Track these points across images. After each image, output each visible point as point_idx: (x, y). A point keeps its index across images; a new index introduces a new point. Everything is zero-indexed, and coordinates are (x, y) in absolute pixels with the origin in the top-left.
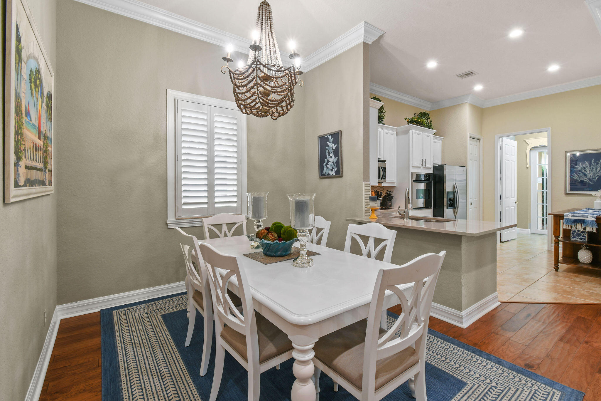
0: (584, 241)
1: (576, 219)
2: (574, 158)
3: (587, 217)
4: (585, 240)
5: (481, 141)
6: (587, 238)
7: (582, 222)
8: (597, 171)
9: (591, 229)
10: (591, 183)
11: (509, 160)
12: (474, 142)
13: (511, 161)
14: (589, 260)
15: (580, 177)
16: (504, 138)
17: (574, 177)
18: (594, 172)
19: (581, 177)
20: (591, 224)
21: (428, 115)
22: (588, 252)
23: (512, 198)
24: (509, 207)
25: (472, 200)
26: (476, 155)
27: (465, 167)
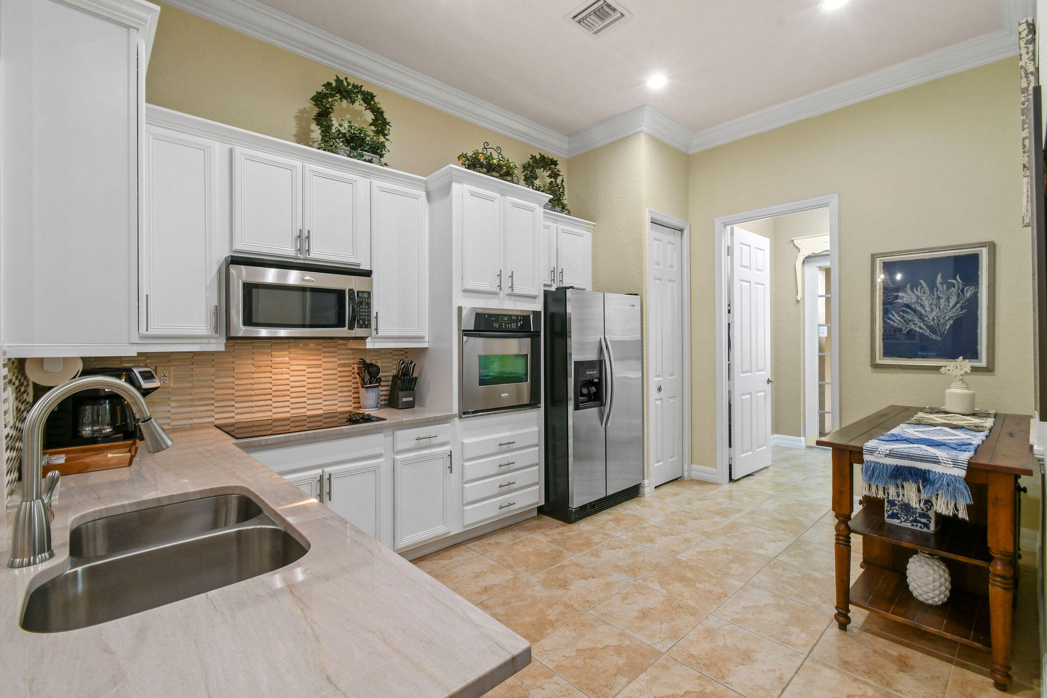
0: (925, 530)
1: (901, 467)
2: (893, 284)
3: (936, 461)
4: (928, 528)
5: (686, 232)
6: (933, 521)
7: (922, 478)
8: (949, 306)
9: (951, 506)
10: (934, 337)
11: (750, 282)
12: (669, 237)
13: (756, 283)
14: (940, 594)
15: (907, 322)
16: (735, 226)
17: (894, 321)
18: (941, 306)
19: (910, 321)
20: (951, 488)
21: (555, 163)
22: (936, 568)
23: (758, 371)
24: (750, 394)
25: (661, 378)
26: (672, 266)
27: (637, 295)
